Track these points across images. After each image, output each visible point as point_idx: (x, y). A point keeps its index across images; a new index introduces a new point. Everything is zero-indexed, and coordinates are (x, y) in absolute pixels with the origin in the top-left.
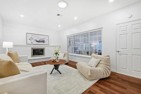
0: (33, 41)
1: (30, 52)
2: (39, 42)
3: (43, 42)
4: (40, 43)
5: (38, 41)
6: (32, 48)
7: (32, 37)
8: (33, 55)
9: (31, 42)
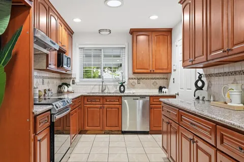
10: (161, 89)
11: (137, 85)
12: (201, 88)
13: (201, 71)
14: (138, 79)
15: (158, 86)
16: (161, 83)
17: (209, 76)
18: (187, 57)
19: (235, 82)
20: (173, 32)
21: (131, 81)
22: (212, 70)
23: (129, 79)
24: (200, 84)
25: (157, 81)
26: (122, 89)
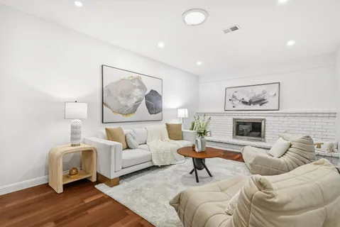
0: (236, 102)
1: (231, 128)
2: (249, 103)
3: (261, 102)
4: (253, 107)
5: (248, 101)
6: (234, 119)
7: (235, 94)
8: (237, 134)
9: (232, 105)
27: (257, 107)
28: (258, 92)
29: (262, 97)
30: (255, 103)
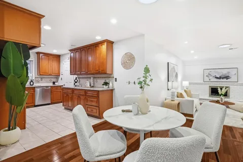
0: (211, 77)
1: (207, 91)
2: (220, 78)
3: (227, 77)
4: (221, 80)
6: (210, 86)
7: (210, 73)
8: (212, 95)
9: (208, 79)
10: (54, 83)
11: (40, 81)
12: (76, 82)
13: (76, 76)
14: (41, 78)
15: (52, 82)
16: (54, 80)
17: (79, 78)
18: (72, 71)
19: (87, 80)
20: (61, 58)
21: (37, 79)
22: (81, 76)
23: (36, 78)
24: (76, 81)
25: (52, 79)
26: (32, 83)
27: (225, 80)
28: (225, 72)
29: (227, 75)
30: (223, 78)
